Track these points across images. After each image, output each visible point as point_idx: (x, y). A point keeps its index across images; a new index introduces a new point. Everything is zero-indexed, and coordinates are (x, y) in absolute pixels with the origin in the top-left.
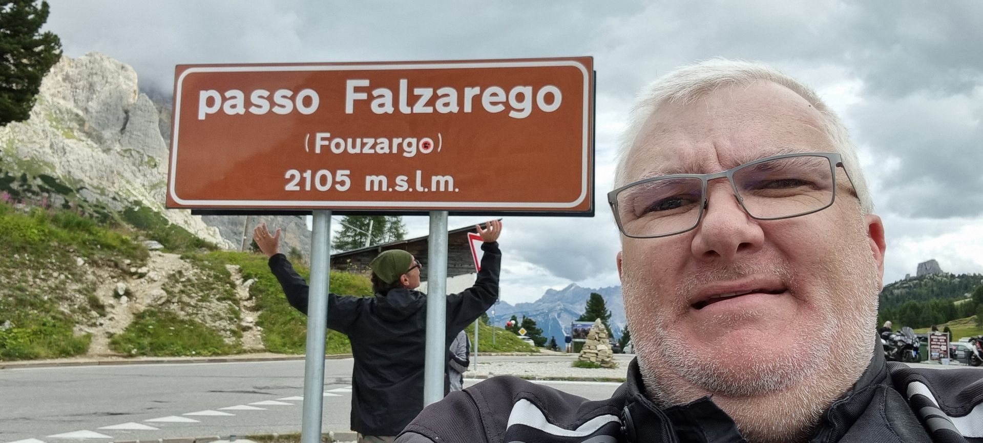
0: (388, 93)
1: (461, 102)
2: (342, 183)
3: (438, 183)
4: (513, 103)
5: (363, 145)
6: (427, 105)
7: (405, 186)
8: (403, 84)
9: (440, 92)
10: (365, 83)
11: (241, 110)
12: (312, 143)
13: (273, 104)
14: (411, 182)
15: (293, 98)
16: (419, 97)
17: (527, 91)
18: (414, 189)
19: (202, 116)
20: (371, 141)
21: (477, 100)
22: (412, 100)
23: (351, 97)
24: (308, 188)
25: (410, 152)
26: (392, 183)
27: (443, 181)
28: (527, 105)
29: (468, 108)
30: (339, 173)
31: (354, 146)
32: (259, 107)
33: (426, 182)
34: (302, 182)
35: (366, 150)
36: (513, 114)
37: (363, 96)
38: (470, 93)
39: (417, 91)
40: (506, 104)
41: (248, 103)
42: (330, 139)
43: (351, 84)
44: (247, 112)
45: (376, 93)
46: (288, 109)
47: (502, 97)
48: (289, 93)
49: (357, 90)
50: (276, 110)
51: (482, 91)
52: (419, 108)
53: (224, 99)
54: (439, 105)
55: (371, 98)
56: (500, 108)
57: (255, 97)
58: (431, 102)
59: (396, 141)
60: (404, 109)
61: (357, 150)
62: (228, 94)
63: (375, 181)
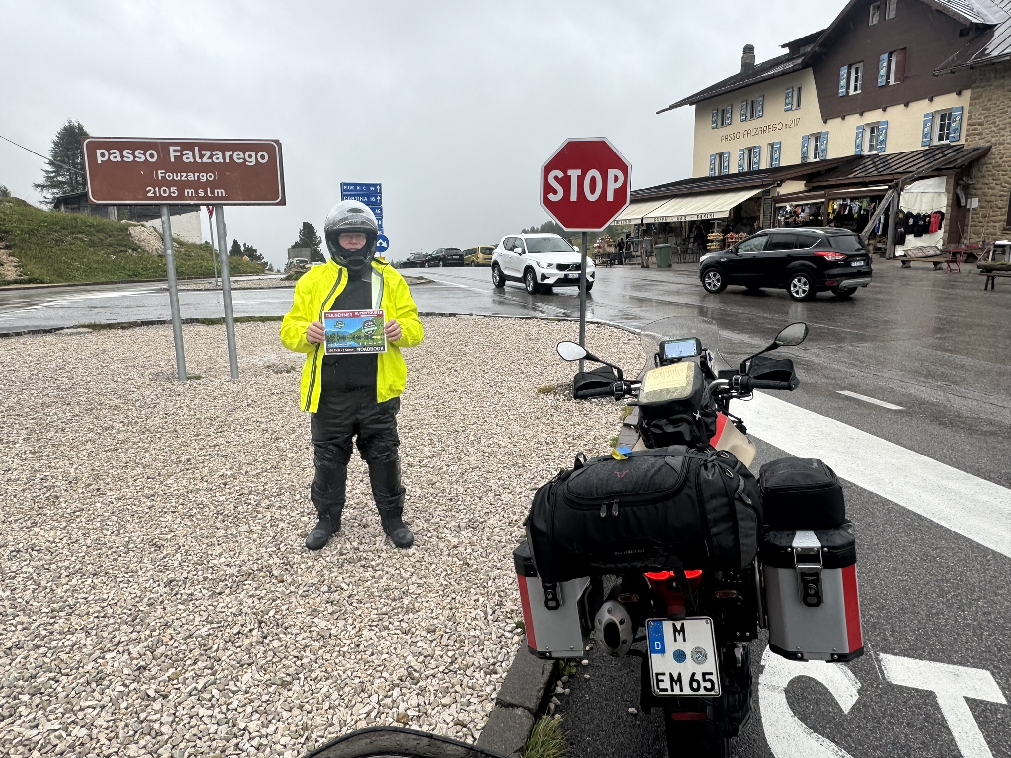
0: (190, 153)
1: (224, 158)
2: (174, 193)
3: (218, 192)
4: (247, 159)
5: (181, 176)
6: (208, 158)
7: (203, 194)
8: (197, 149)
9: (214, 153)
10: (179, 148)
11: (119, 159)
12: (157, 174)
13: (135, 157)
14: (206, 192)
15: (144, 154)
16: (205, 155)
17: (253, 154)
18: (207, 194)
19: (99, 162)
20: (185, 174)
21: (231, 157)
22: (202, 156)
23: (172, 154)
24: (158, 195)
25: (204, 179)
26: (197, 193)
27: (220, 192)
28: (253, 159)
29: (227, 160)
30: (172, 188)
31: (177, 177)
32: (128, 158)
33: (212, 192)
34: (155, 192)
35: (183, 178)
36: (247, 163)
37: (178, 154)
38: (228, 154)
39: (203, 152)
40: (244, 159)
41: (122, 156)
42: (165, 173)
43: (172, 148)
44: (122, 160)
45: (184, 152)
46: (143, 159)
47: (242, 156)
48: (142, 152)
49: (175, 151)
50: (137, 159)
51: (233, 153)
52: (205, 160)
53: (110, 154)
54: (214, 158)
55: (182, 155)
56: (242, 161)
57: (125, 153)
58: (211, 157)
59: (196, 175)
60: (199, 160)
61: (179, 178)
62: (111, 151)
63: (189, 192)
